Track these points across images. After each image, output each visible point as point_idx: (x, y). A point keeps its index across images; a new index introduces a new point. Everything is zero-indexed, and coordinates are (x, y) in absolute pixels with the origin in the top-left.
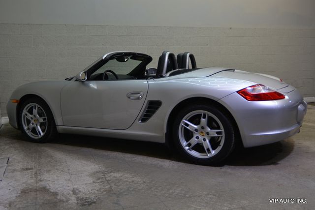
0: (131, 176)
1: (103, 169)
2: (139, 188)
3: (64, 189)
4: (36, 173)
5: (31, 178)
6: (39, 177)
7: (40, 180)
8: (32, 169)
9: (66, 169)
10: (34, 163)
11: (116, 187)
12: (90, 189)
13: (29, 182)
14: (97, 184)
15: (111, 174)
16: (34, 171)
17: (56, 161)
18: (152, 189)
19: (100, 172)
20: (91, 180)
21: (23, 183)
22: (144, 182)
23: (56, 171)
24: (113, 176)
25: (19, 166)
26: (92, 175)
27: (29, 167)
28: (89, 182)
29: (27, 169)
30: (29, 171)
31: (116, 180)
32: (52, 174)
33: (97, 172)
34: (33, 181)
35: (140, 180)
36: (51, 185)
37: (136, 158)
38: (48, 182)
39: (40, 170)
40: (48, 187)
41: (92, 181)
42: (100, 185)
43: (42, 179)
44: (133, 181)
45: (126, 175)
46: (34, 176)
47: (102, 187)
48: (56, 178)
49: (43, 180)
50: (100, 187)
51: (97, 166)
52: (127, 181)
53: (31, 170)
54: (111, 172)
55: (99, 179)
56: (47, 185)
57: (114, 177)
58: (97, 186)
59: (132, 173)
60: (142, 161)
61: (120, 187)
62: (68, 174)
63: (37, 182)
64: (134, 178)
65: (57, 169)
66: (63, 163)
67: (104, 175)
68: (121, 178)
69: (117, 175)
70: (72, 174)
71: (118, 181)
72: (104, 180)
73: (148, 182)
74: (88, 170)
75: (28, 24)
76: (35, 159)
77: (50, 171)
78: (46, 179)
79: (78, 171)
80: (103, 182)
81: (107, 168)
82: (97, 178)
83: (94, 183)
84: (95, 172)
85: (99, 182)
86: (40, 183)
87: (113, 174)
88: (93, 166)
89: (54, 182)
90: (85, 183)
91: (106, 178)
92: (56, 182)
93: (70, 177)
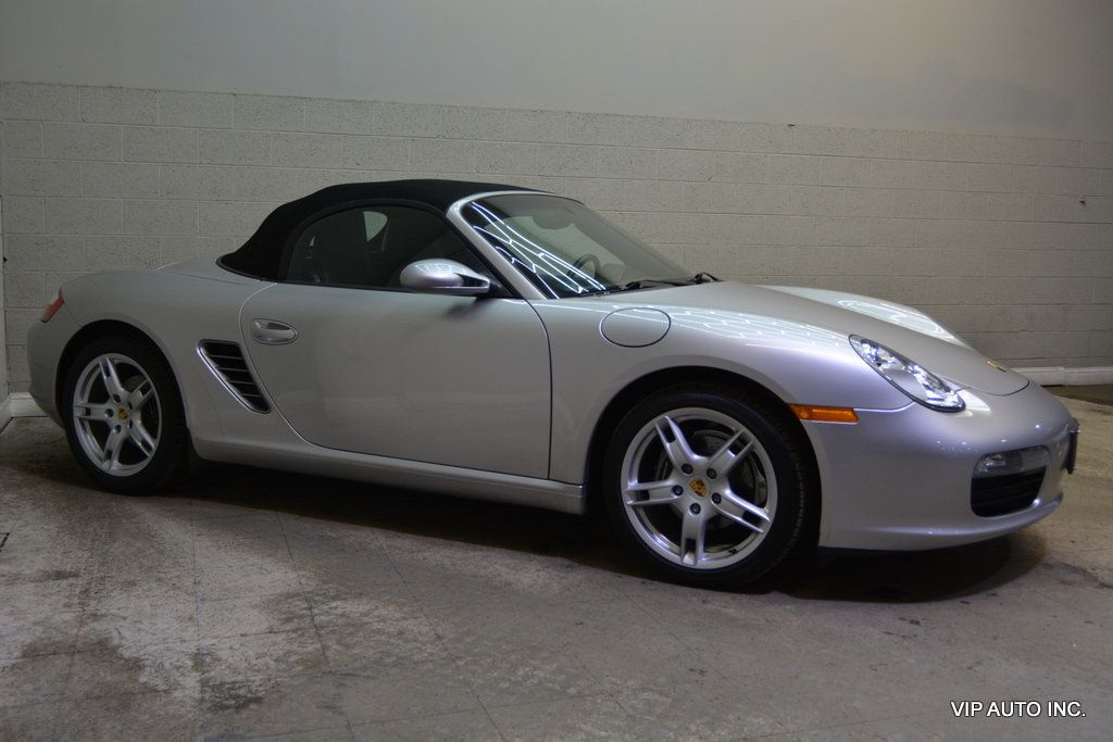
0: (398, 616)
1: (310, 585)
2: (416, 658)
3: (168, 649)
4: (86, 591)
5: (66, 605)
6: (93, 603)
7: (95, 616)
8: (76, 575)
9: (188, 582)
10: (86, 555)
11: (339, 648)
12: (251, 653)
13: (57, 618)
14: (280, 638)
15: (334, 604)
16: (81, 582)
17: (162, 553)
18: (460, 663)
19: (298, 595)
20: (261, 621)
21: (36, 623)
22: (439, 637)
23: (154, 585)
24: (339, 611)
25: (36, 564)
26: (271, 605)
27: (68, 568)
28: (254, 630)
29: (60, 575)
30: (64, 583)
31: (348, 625)
32: (138, 597)
33: (289, 596)
34: (68, 616)
35: (424, 629)
36: (126, 633)
37: (427, 554)
38: (121, 623)
39: (102, 578)
40: (116, 642)
41: (264, 626)
42: (290, 641)
43: (103, 612)
44: (401, 633)
45: (383, 612)
46: (76, 600)
47: (295, 647)
48: (148, 609)
49: (103, 616)
50: (287, 648)
51: (292, 575)
52: (378, 632)
53: (72, 580)
54: (334, 598)
55: (289, 620)
56: (115, 634)
57: (343, 615)
58: (280, 644)
59: (404, 605)
60: (447, 562)
61: (355, 651)
62: (192, 599)
63: (82, 623)
64: (406, 623)
65: (160, 579)
66: (181, 561)
67: (310, 608)
68: (365, 619)
69: (354, 608)
70: (203, 600)
71: (351, 629)
72: (306, 623)
73: (451, 636)
74: (260, 587)
75: (111, 87)
76: (93, 541)
77: (133, 584)
78: (115, 611)
79: (226, 590)
80: (300, 632)
81: (325, 582)
82: (284, 616)
83: (270, 632)
84: (281, 596)
85: (287, 631)
86: (91, 625)
87: (339, 603)
88: (278, 575)
89: (138, 625)
90: (240, 632)
91: (313, 619)
92: (145, 625)
93: (197, 608)
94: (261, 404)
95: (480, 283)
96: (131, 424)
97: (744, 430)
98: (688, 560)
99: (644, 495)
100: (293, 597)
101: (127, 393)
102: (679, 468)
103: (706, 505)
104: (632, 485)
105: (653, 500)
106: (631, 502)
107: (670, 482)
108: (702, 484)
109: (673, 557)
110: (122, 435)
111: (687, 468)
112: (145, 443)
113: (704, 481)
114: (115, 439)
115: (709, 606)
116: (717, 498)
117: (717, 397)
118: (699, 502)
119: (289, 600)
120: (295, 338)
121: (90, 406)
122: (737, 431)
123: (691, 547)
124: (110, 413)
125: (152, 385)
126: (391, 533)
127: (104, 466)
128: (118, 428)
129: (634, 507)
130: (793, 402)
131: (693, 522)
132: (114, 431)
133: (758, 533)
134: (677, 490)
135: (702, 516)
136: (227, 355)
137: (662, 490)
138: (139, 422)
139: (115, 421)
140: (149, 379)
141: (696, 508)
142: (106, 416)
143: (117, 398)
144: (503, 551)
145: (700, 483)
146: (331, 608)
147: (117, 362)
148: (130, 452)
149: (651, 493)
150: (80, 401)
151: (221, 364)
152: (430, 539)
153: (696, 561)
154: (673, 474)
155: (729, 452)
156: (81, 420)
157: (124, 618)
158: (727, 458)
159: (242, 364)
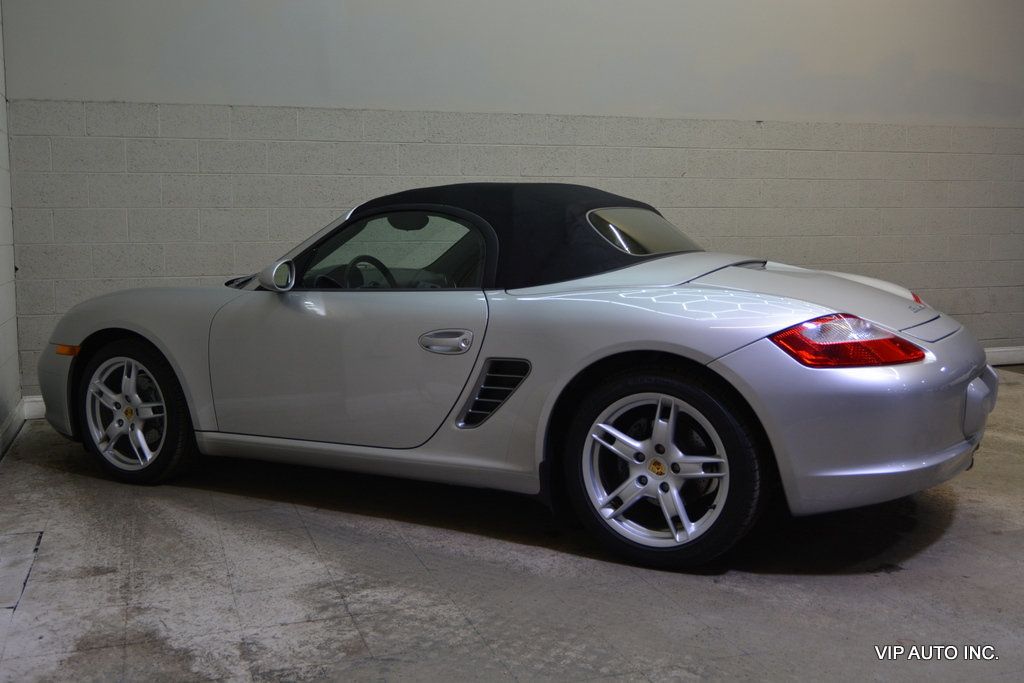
0: (428, 602)
1: (340, 575)
2: (451, 641)
3: (214, 639)
4: (126, 586)
5: (109, 600)
6: (135, 597)
7: (139, 610)
8: (114, 571)
9: (222, 574)
10: (120, 551)
11: (378, 635)
12: (294, 642)
13: (103, 612)
14: (319, 626)
15: (365, 593)
16: (120, 577)
17: (192, 547)
18: (495, 646)
19: (329, 584)
20: (298, 611)
21: (84, 618)
22: (470, 622)
23: (190, 578)
24: (371, 599)
25: (76, 560)
26: (306, 594)
27: (105, 564)
28: (293, 619)
29: (98, 571)
30: (104, 578)
31: (381, 612)
32: (176, 590)
33: (320, 586)
34: (114, 610)
35: (455, 615)
36: (172, 626)
37: (445, 543)
38: (165, 615)
39: (140, 573)
40: (163, 634)
41: (302, 615)
42: (329, 629)
43: (146, 605)
44: (432, 619)
45: (412, 598)
46: (118, 595)
47: (334, 635)
48: (189, 602)
49: (148, 609)
50: (327, 636)
51: (320, 566)
52: (410, 618)
53: (111, 576)
54: (365, 586)
55: (324, 609)
56: (161, 626)
57: (374, 603)
58: (320, 632)
59: (431, 591)
60: (465, 550)
61: (392, 637)
62: (229, 591)
63: (128, 616)
64: (436, 609)
65: (194, 573)
66: (211, 554)
67: (343, 597)
68: (396, 606)
69: (385, 595)
70: (239, 591)
71: (384, 617)
72: (341, 611)
73: (482, 620)
74: (291, 577)
76: (124, 537)
77: (170, 577)
78: (156, 604)
79: (261, 581)
80: (337, 620)
81: (352, 572)
82: (319, 605)
83: (308, 621)
84: (313, 585)
85: (325, 620)
86: (136, 618)
87: (369, 591)
88: (307, 565)
89: (181, 617)
90: (281, 620)
91: (346, 607)
92: (188, 617)
93: (235, 600)
100: (324, 587)
119: (321, 590)
126: (407, 524)
146: (362, 596)
157: (167, 611)
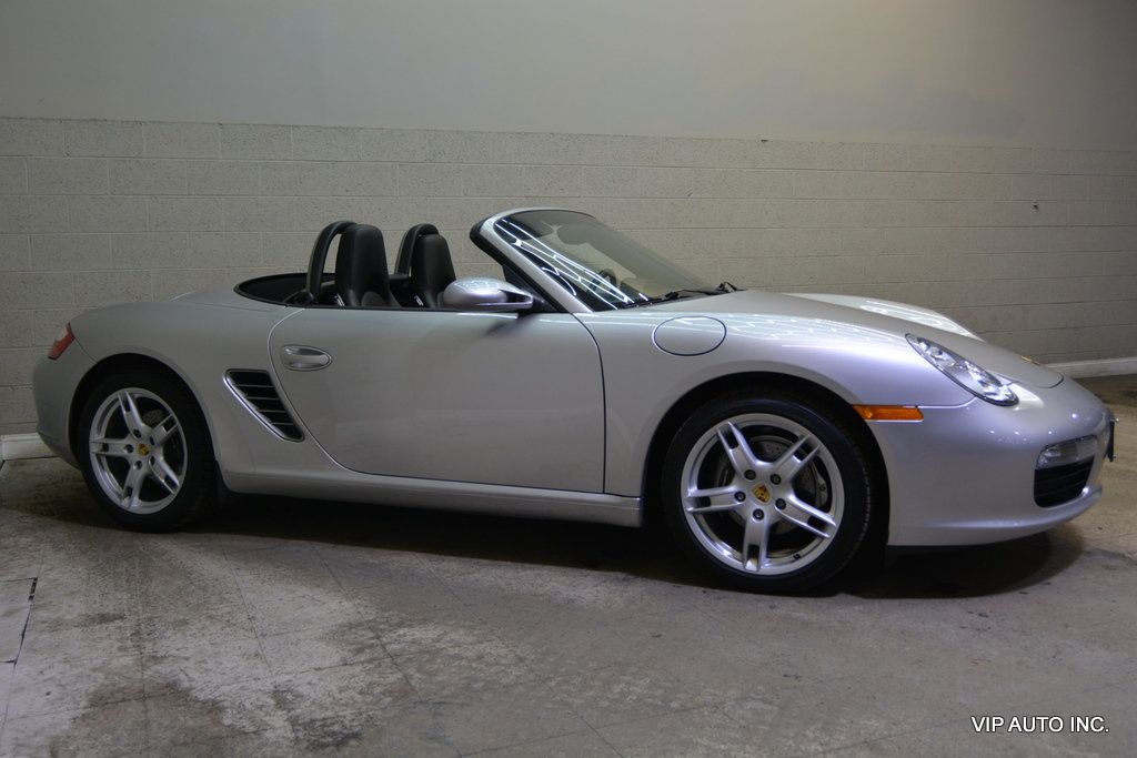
0: (470, 639)
1: (371, 614)
2: (505, 681)
3: (242, 688)
4: (137, 633)
5: (120, 649)
6: (149, 645)
7: (155, 659)
8: (122, 618)
9: (242, 618)
10: (126, 596)
11: (423, 677)
12: (333, 688)
13: (115, 663)
14: (357, 669)
15: (401, 632)
16: (129, 624)
17: (204, 589)
18: (553, 684)
19: (361, 624)
20: (331, 655)
21: (95, 670)
22: (521, 660)
23: (208, 623)
24: (409, 638)
25: (75, 608)
26: (337, 635)
27: (110, 609)
28: (327, 663)
29: (104, 619)
30: (111, 626)
31: (422, 652)
32: (194, 636)
33: (351, 626)
34: (128, 660)
35: (503, 652)
36: (195, 675)
37: (477, 576)
38: (185, 664)
39: (150, 619)
40: (186, 684)
41: (336, 658)
42: (369, 672)
43: (163, 654)
44: (480, 657)
45: (453, 636)
46: (129, 643)
47: (376, 678)
48: (209, 649)
49: (163, 658)
50: (368, 679)
51: (346, 604)
52: (456, 657)
53: (119, 623)
54: (401, 625)
55: (360, 651)
56: (182, 676)
57: (414, 642)
58: (359, 676)
59: (472, 628)
60: (501, 582)
61: (439, 679)
62: (252, 635)
63: (144, 667)
64: (482, 646)
65: (211, 617)
66: (227, 596)
67: (378, 637)
68: (438, 645)
69: (426, 634)
70: (264, 635)
71: (427, 657)
72: (379, 652)
73: (533, 656)
74: (318, 618)
75: (95, 120)
76: (128, 581)
77: (184, 623)
78: (173, 652)
79: (284, 624)
80: (376, 663)
81: (385, 610)
82: (353, 647)
83: (346, 664)
84: (343, 625)
85: (362, 663)
86: (154, 668)
87: (406, 630)
88: (334, 605)
89: (203, 665)
90: (313, 665)
91: (384, 648)
92: (211, 665)
93: (260, 645)
94: (293, 432)
95: (522, 298)
96: (153, 460)
97: (809, 435)
98: (750, 566)
99: (704, 501)
100: (356, 627)
101: (149, 428)
102: (742, 474)
103: (770, 510)
104: (692, 491)
105: (714, 507)
106: (690, 509)
107: (732, 489)
108: (765, 490)
109: (737, 564)
110: (144, 470)
111: (750, 474)
112: (168, 479)
113: (768, 487)
114: (135, 476)
115: (776, 611)
116: (781, 504)
117: (781, 403)
118: (761, 508)
119: (354, 630)
120: (329, 363)
121: (109, 441)
122: (803, 437)
123: (754, 553)
124: (130, 448)
125: (176, 419)
126: (434, 556)
127: (124, 503)
128: (139, 464)
129: (694, 514)
130: (857, 402)
131: (756, 528)
132: (134, 467)
133: (823, 538)
134: (739, 496)
135: (766, 522)
136: (256, 384)
137: (724, 496)
138: (162, 458)
139: (134, 457)
140: (173, 414)
141: (759, 514)
142: (125, 452)
143: (137, 433)
144: (553, 568)
145: (764, 489)
146: (399, 636)
147: (137, 396)
148: (151, 489)
149: (712, 499)
150: (97, 437)
151: (248, 392)
152: (475, 560)
153: (758, 567)
154: (735, 480)
155: (795, 458)
156: (98, 456)
157: (187, 659)
158: (792, 463)
159: (273, 392)
